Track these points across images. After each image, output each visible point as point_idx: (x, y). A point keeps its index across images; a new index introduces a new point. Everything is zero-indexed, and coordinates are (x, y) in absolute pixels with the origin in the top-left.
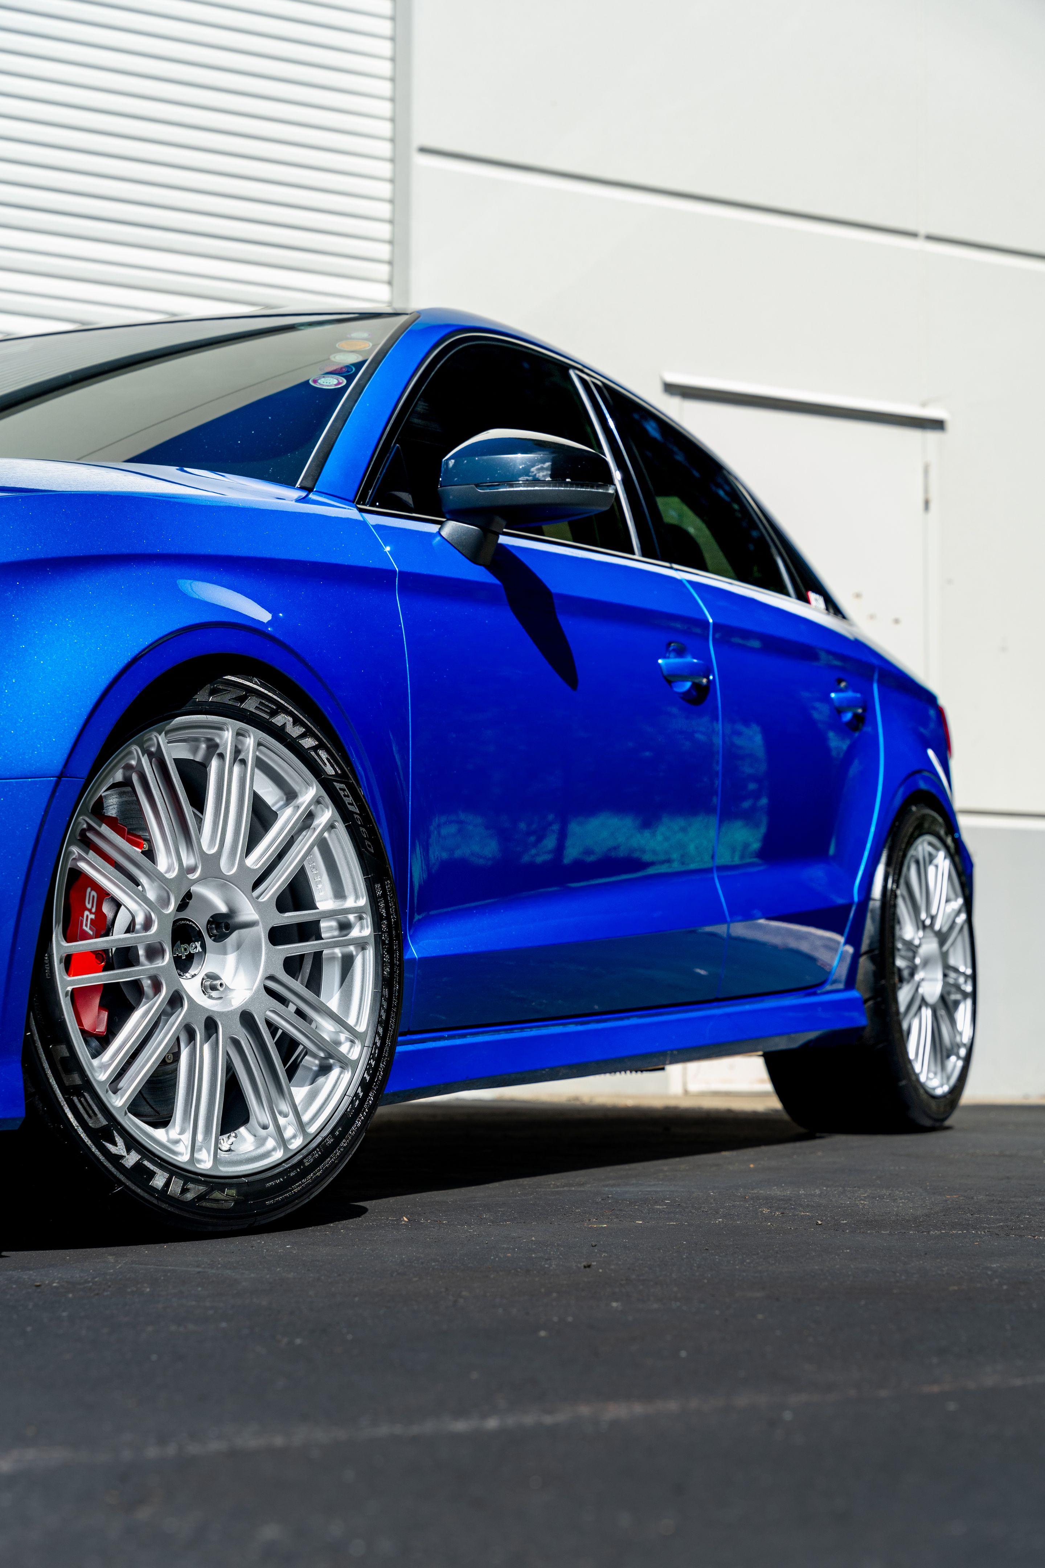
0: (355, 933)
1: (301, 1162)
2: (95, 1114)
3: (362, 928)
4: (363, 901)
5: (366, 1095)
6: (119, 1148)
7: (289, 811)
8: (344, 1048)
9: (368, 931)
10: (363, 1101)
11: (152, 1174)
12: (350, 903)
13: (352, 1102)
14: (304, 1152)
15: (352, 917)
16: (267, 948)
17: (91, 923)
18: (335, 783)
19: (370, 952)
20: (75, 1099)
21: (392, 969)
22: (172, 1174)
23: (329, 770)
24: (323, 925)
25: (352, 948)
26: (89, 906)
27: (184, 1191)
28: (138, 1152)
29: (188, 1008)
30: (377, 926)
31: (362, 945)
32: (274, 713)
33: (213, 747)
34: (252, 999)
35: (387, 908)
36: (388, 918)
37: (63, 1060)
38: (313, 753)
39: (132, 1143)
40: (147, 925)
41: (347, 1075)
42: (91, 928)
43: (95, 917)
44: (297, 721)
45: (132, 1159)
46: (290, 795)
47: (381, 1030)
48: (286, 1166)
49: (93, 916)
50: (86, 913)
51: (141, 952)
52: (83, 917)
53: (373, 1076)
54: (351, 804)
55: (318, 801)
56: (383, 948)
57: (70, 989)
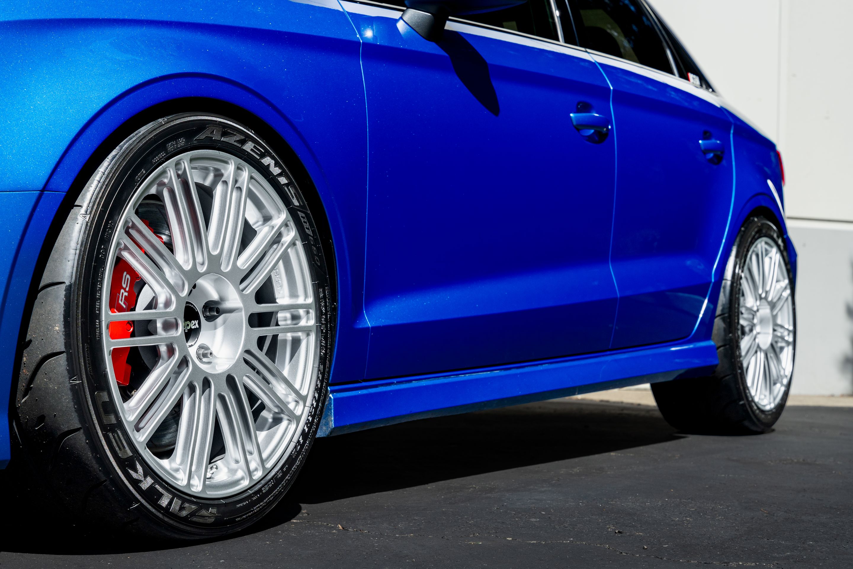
0: (303, 323)
1: (260, 490)
2: (124, 447)
3: (308, 319)
4: (310, 300)
5: (304, 442)
6: (139, 473)
7: (266, 229)
8: (291, 406)
9: (312, 322)
10: (302, 446)
11: (161, 495)
12: (301, 300)
13: (296, 447)
14: (263, 482)
15: (302, 312)
16: (246, 328)
17: (125, 299)
18: (299, 212)
19: (313, 337)
20: (110, 434)
21: (326, 351)
22: (174, 495)
23: (296, 203)
24: (280, 315)
25: (300, 334)
26: (124, 286)
27: (182, 508)
28: (152, 478)
29: (192, 370)
30: (318, 319)
31: (307, 331)
32: (263, 156)
33: (218, 175)
34: (235, 366)
35: (326, 306)
36: (326, 314)
37: (104, 403)
38: (286, 188)
39: (149, 471)
40: (167, 304)
41: (293, 426)
42: (124, 303)
43: (128, 294)
44: (277, 164)
45: (147, 483)
46: (267, 219)
47: (317, 395)
48: (250, 492)
49: (126, 294)
50: (122, 291)
51: (159, 325)
52: (120, 294)
53: (310, 428)
54: (308, 229)
55: (285, 224)
56: (322, 336)
57: (112, 349)
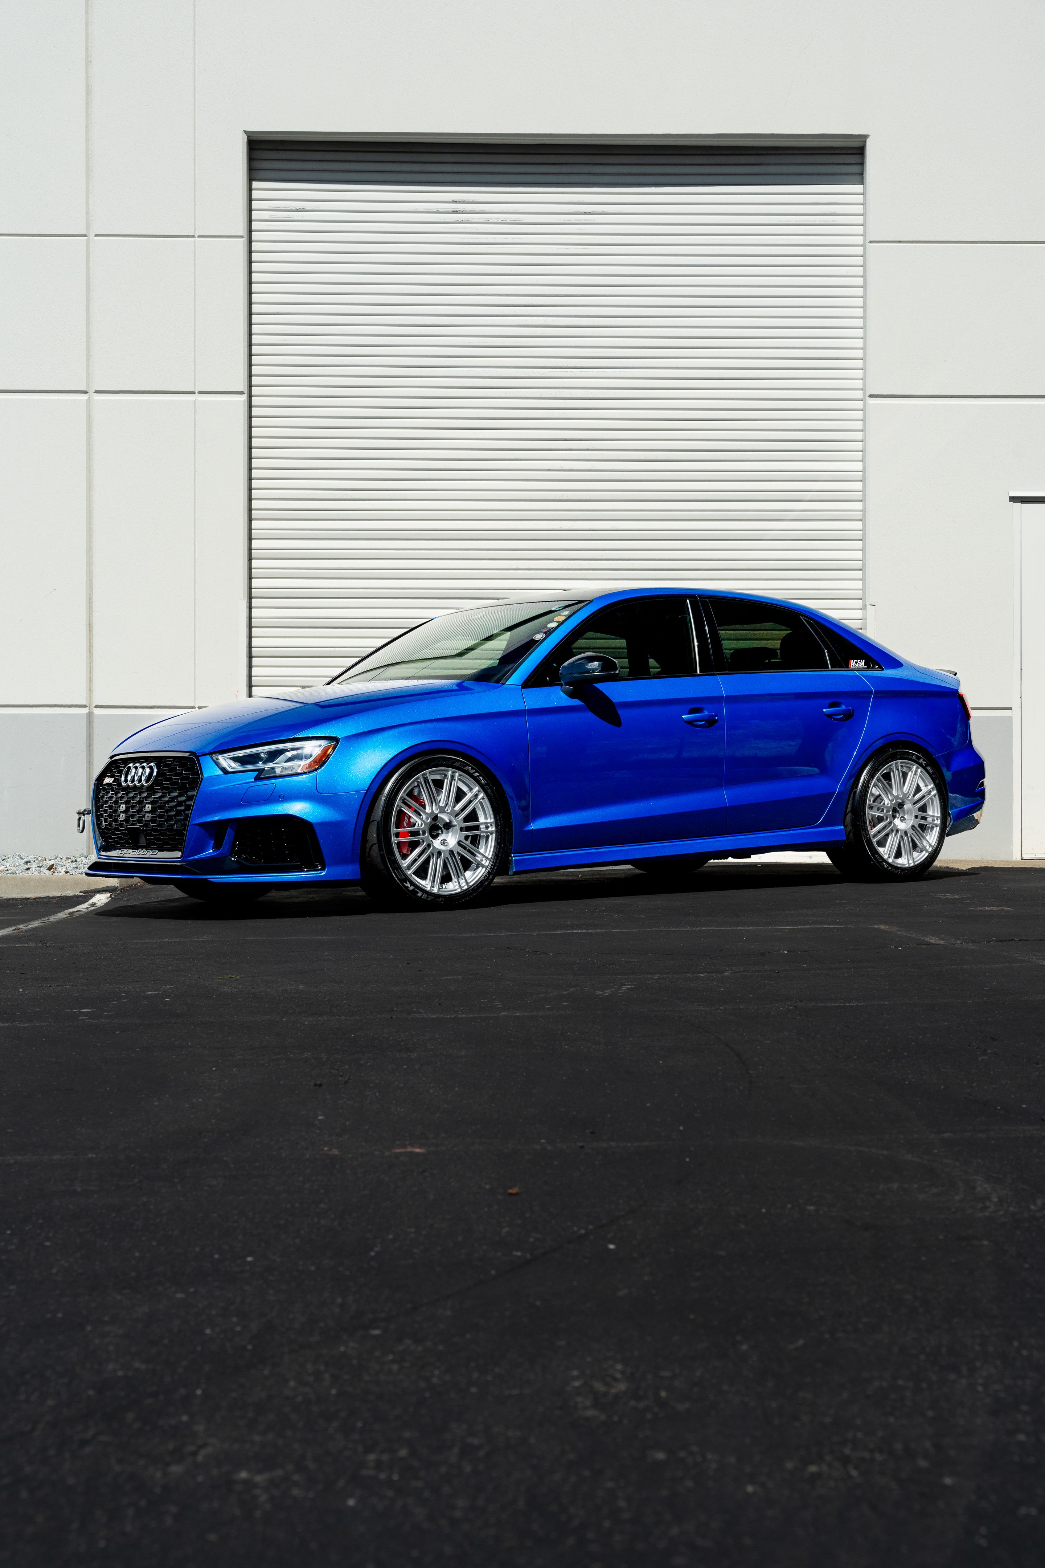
0: (490, 829)
1: (466, 892)
2: (403, 876)
3: (492, 828)
4: (493, 820)
5: (490, 876)
6: (408, 885)
7: (470, 794)
8: (483, 862)
9: (494, 829)
10: (488, 877)
11: (418, 893)
12: (489, 820)
13: (485, 877)
14: (468, 890)
15: (489, 825)
16: (462, 832)
18: (485, 785)
19: (494, 835)
20: (396, 871)
21: (501, 840)
22: (425, 893)
23: (483, 782)
24: (480, 826)
25: (489, 832)
26: (402, 819)
27: (427, 898)
28: (414, 886)
29: (434, 848)
30: (497, 827)
31: (492, 833)
32: (465, 765)
33: (445, 776)
34: (453, 847)
35: (500, 822)
36: (500, 825)
37: (393, 861)
38: (478, 776)
39: (412, 883)
40: (422, 825)
41: (484, 870)
42: (404, 826)
43: (408, 822)
44: (472, 768)
45: (412, 888)
46: (471, 789)
47: (496, 858)
48: (461, 893)
49: (403, 822)
51: (421, 832)
52: (400, 822)
53: (492, 871)
54: (490, 791)
55: (479, 791)
56: (499, 833)
57: (396, 842)
